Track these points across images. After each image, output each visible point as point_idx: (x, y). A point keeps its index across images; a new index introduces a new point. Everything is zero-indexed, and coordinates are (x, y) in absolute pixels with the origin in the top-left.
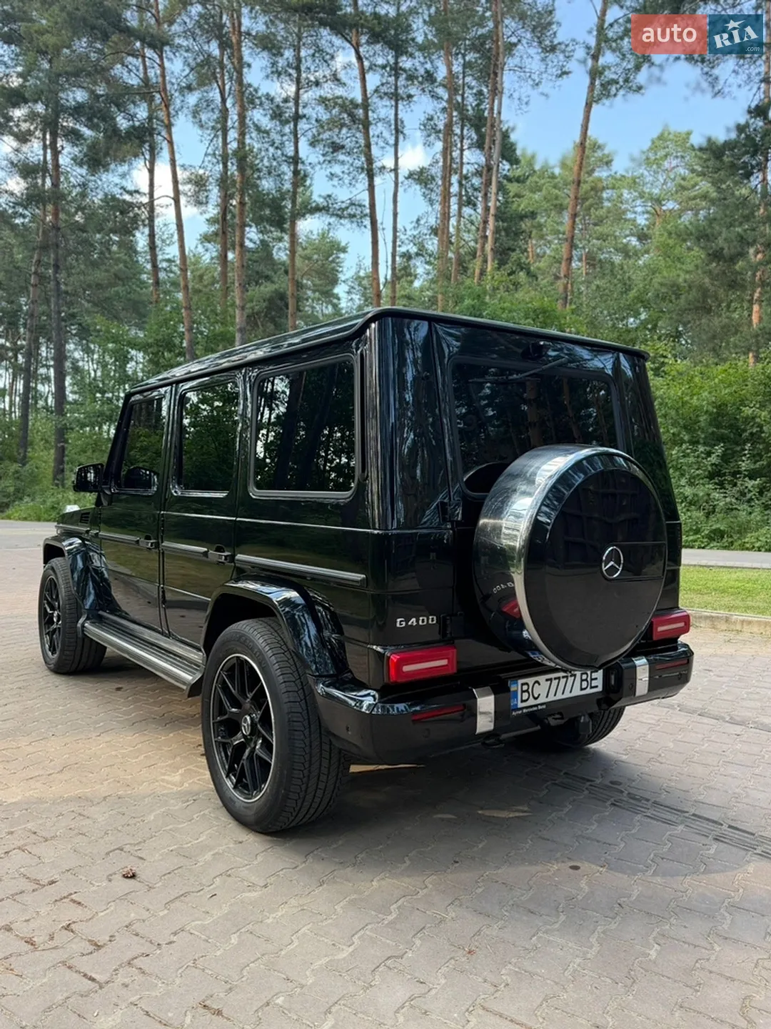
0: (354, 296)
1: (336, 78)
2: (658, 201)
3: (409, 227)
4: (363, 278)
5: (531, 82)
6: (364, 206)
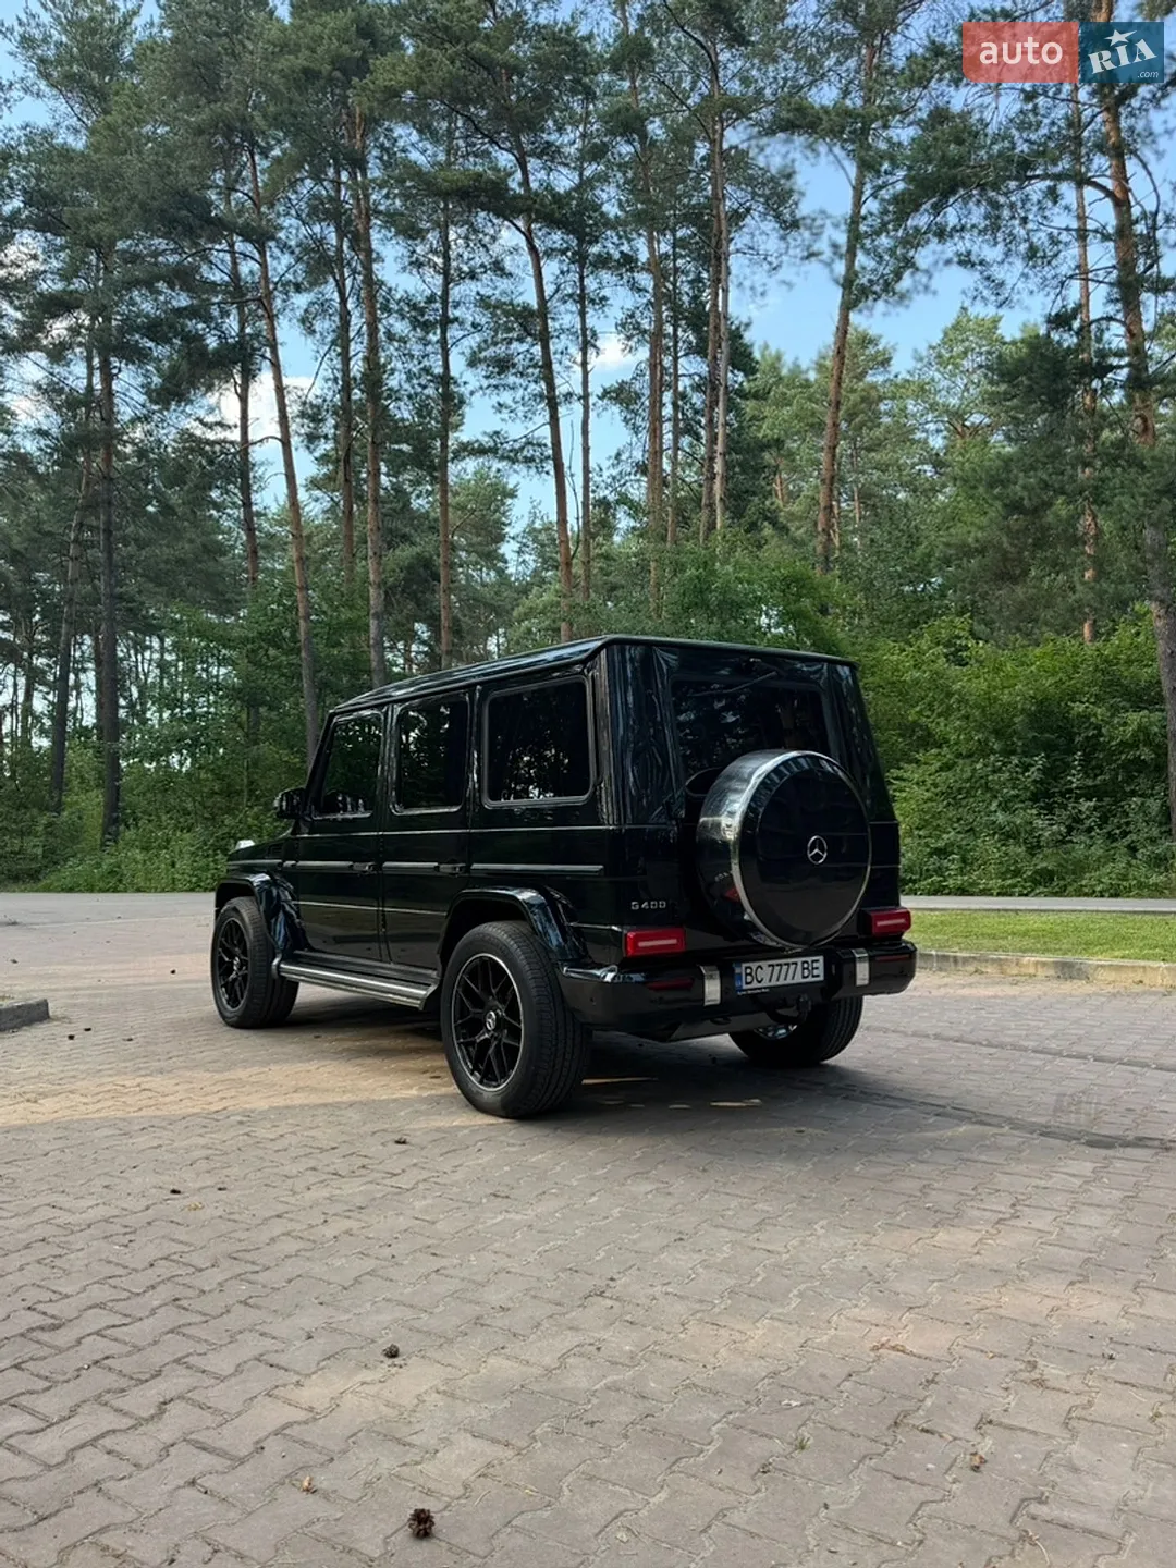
0: (527, 557)
1: (498, 268)
2: (957, 415)
3: (605, 464)
4: (540, 531)
5: (766, 266)
6: (545, 445)
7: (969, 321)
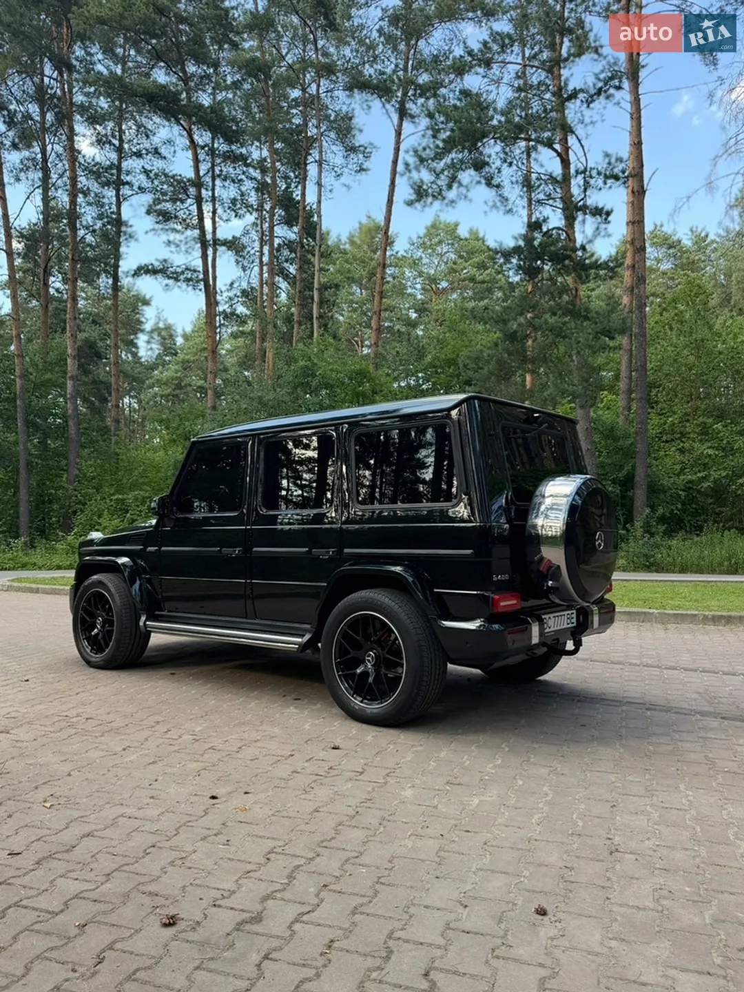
0: (154, 346)
1: (156, 152)
2: (434, 280)
3: (224, 289)
4: (162, 329)
5: (334, 174)
6: (199, 272)
7: (440, 223)
